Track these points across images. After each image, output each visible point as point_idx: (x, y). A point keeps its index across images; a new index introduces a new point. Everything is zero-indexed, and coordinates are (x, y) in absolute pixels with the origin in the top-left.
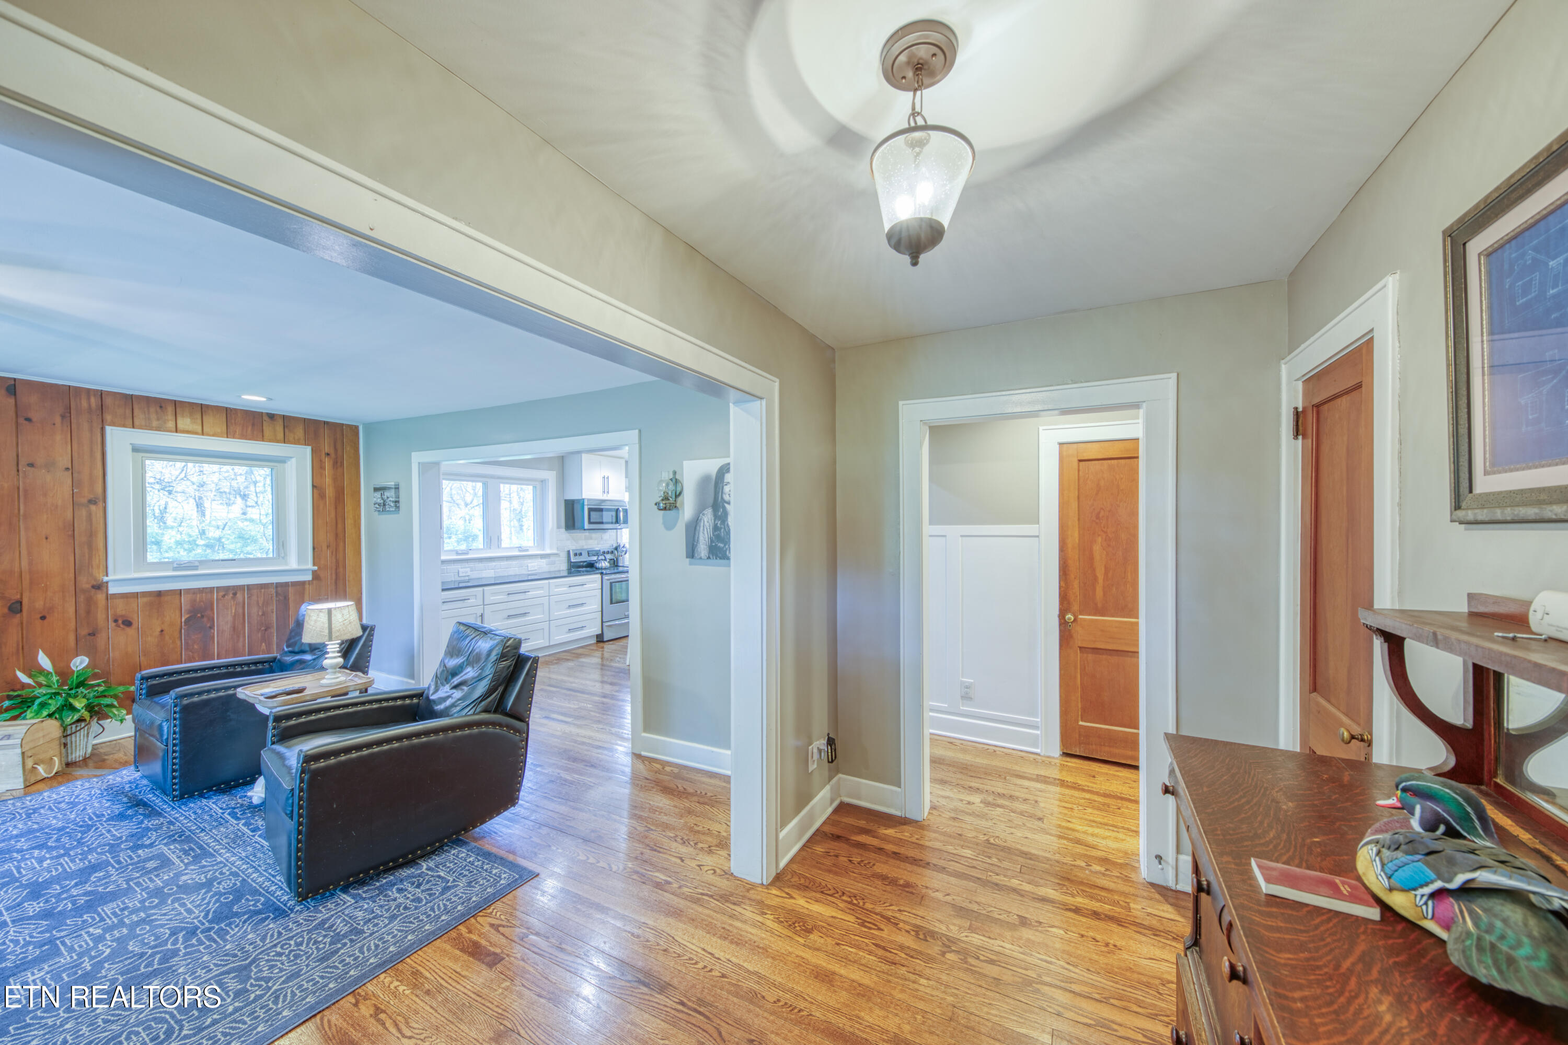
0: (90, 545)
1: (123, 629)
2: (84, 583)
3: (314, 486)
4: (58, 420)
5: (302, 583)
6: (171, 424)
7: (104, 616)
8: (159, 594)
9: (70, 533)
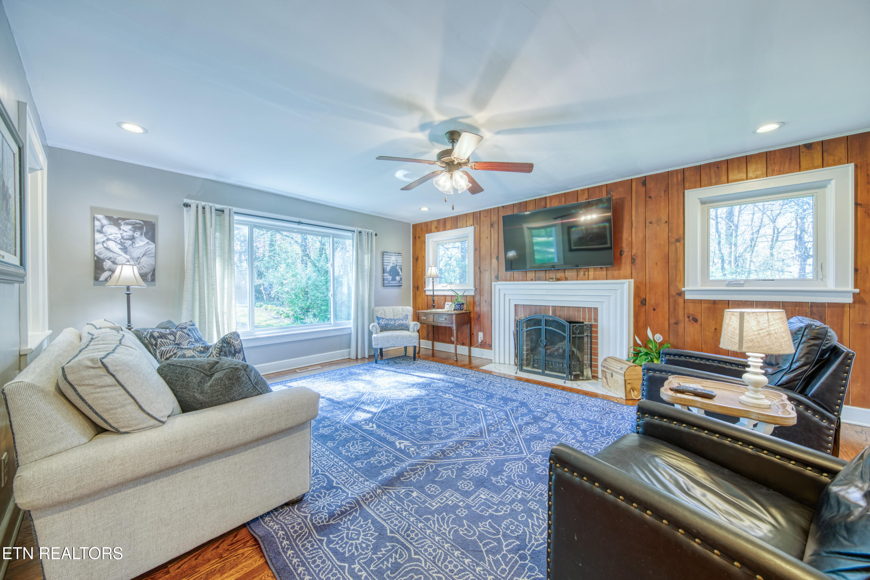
0: (676, 267)
1: (692, 323)
2: (673, 292)
3: (856, 204)
4: (662, 194)
5: (842, 306)
6: (724, 178)
7: (683, 313)
8: (715, 302)
9: (667, 260)
